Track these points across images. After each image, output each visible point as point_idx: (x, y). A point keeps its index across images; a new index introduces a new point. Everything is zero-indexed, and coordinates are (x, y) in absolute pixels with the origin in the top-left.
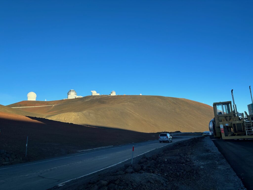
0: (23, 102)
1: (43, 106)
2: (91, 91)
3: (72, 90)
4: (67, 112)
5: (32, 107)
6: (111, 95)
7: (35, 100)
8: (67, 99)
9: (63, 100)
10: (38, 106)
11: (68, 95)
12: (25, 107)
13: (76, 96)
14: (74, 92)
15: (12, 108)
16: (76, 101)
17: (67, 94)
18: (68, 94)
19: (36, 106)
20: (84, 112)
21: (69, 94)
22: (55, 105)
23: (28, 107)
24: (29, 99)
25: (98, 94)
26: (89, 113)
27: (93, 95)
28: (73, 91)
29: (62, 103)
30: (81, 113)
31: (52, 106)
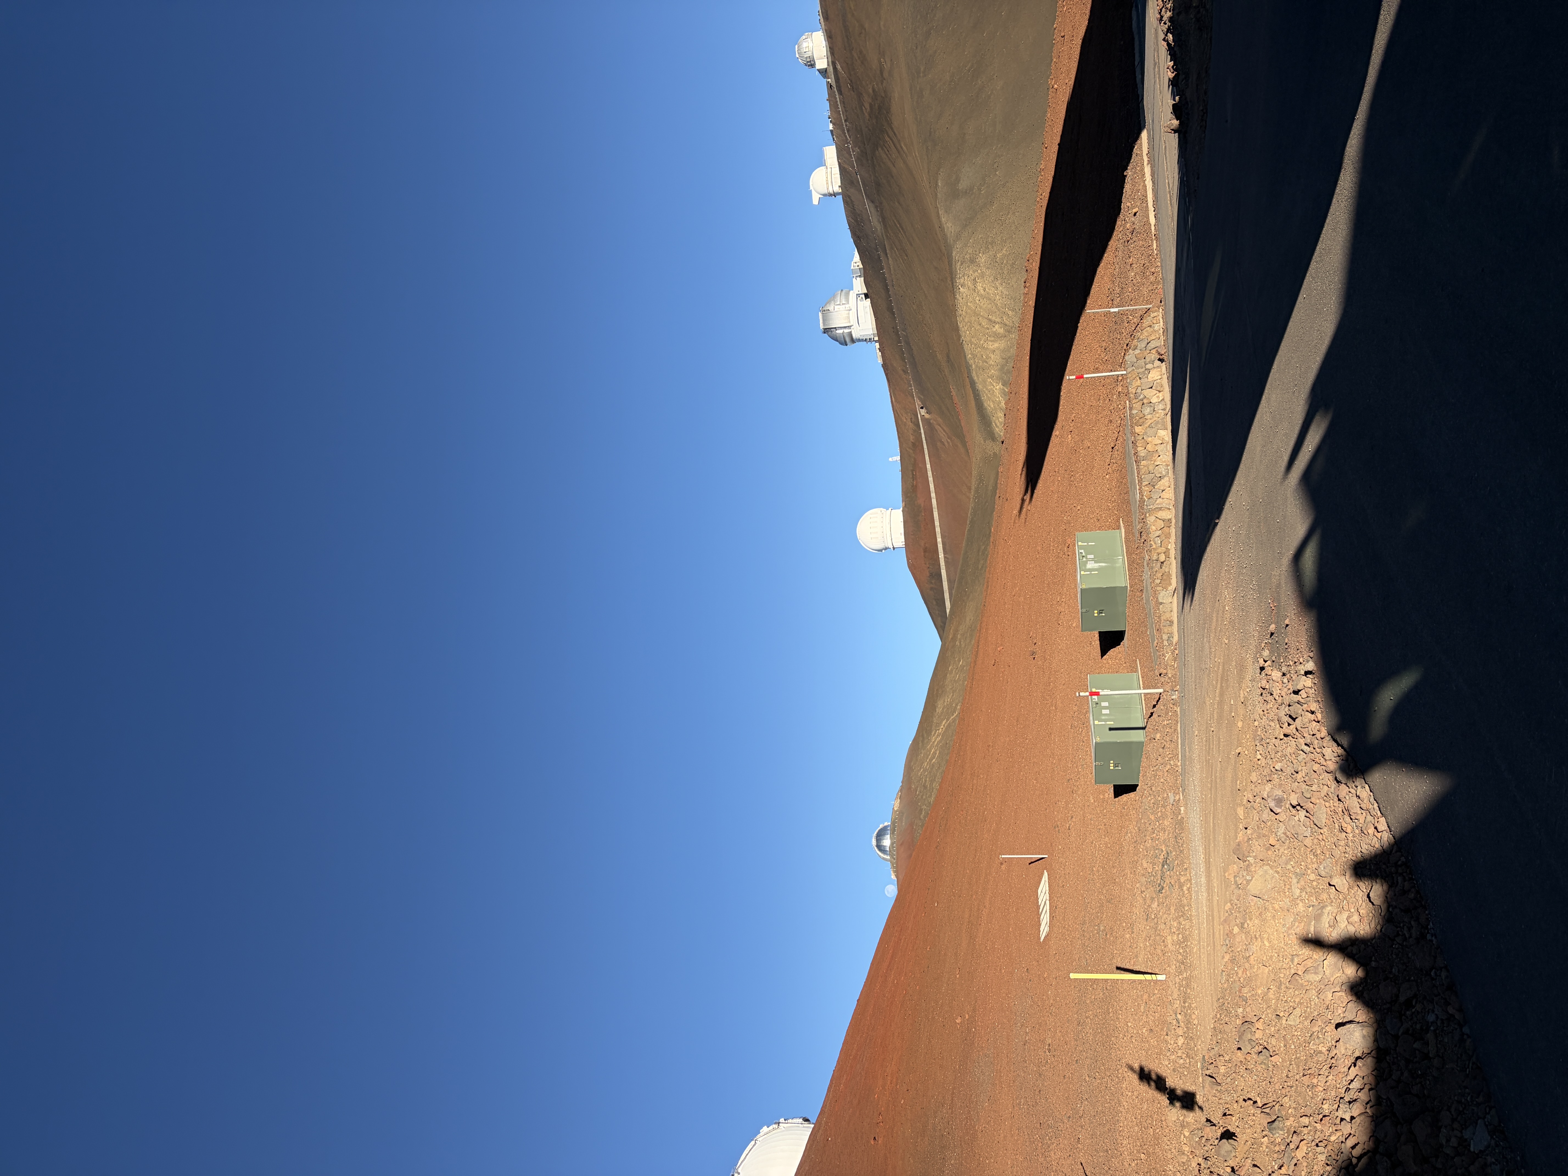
0: (912, 568)
1: (928, 466)
2: (815, 201)
3: (824, 324)
4: (957, 329)
5: (937, 523)
6: (822, 63)
7: (898, 516)
8: (877, 345)
9: (884, 366)
10: (933, 495)
11: (853, 341)
12: (941, 556)
13: (852, 295)
14: (831, 308)
15: (948, 611)
16: (887, 290)
17: (851, 347)
18: (847, 340)
19: (934, 502)
20: (950, 226)
21: (850, 334)
22: (918, 403)
23: (939, 540)
24: (899, 540)
25: (831, 153)
26: (954, 194)
27: (836, 186)
28: (825, 312)
29: (905, 372)
30: (959, 245)
31: (926, 422)
